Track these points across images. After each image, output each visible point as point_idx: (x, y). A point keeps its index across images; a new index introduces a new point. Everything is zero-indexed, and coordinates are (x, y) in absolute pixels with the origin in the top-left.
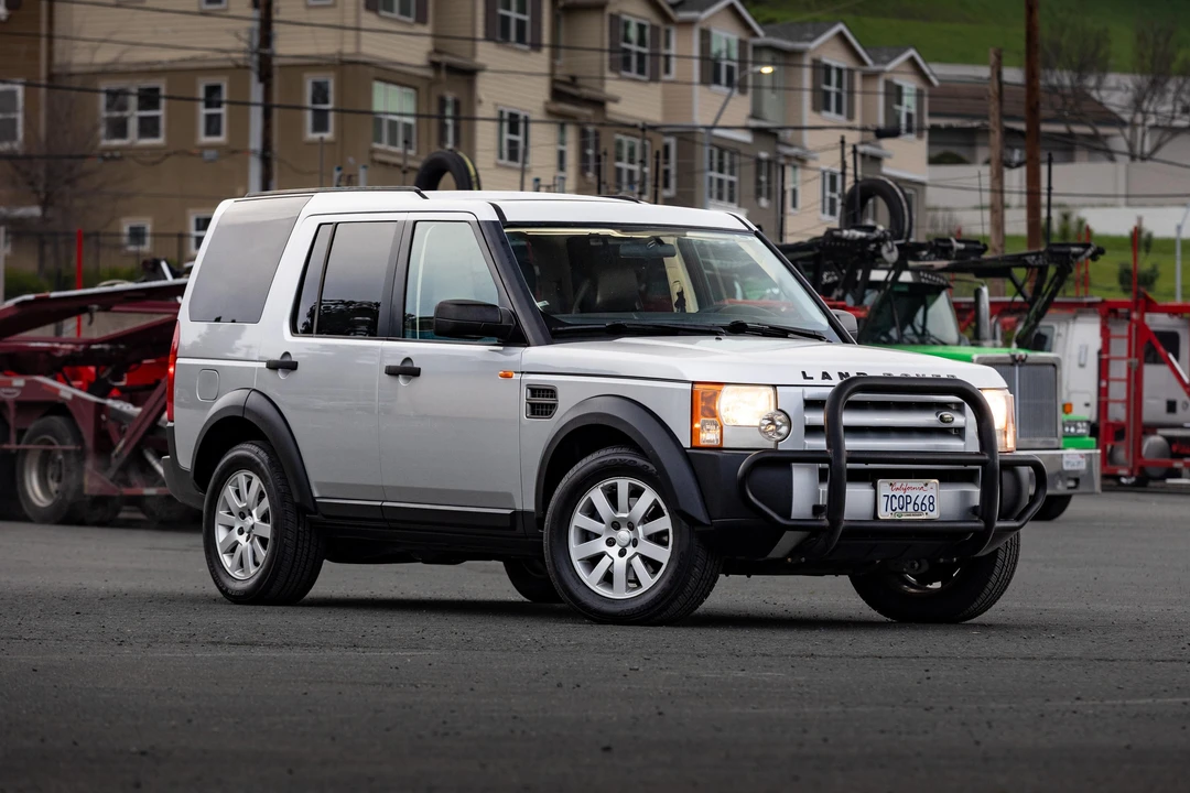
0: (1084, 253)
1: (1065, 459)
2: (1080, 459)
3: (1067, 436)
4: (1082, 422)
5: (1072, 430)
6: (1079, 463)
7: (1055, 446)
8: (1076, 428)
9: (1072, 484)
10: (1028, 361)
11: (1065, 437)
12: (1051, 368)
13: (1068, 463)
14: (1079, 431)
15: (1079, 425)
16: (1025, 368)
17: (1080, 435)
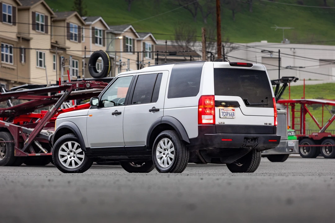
0: (293, 79)
1: (289, 143)
2: (293, 143)
3: (289, 136)
4: (293, 131)
5: (290, 134)
6: (293, 144)
7: (286, 139)
8: (291, 133)
9: (291, 150)
10: (278, 113)
11: (288, 136)
12: (284, 115)
13: (289, 144)
14: (293, 134)
15: (292, 132)
17: (293, 136)
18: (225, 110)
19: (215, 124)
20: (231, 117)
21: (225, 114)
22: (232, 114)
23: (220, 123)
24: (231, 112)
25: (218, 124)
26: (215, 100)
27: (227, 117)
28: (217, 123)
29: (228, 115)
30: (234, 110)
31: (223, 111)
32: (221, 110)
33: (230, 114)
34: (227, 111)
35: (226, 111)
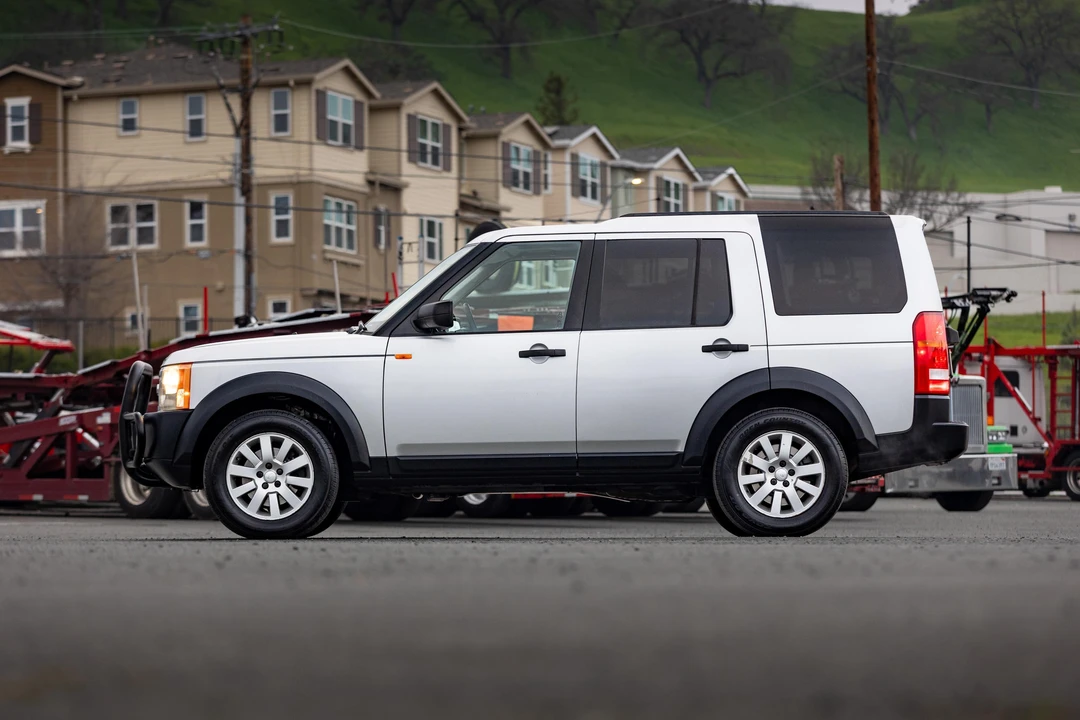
0: (1001, 295)
1: (990, 462)
2: (1001, 461)
3: (991, 443)
4: (1001, 431)
5: (995, 438)
6: (1000, 464)
7: (982, 451)
8: (998, 436)
9: (995, 481)
10: (960, 383)
11: (989, 444)
12: (978, 389)
13: (992, 464)
14: (1001, 439)
15: (1000, 434)
16: (958, 389)
17: (1002, 443)
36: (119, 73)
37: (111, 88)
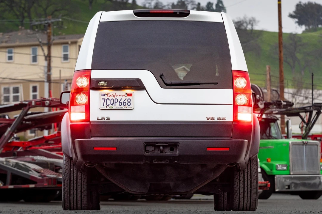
1: (321, 178)
7: (318, 173)
10: (308, 144)
11: (321, 170)
12: (316, 147)
18: (111, 94)
19: (90, 121)
20: (123, 108)
21: (109, 102)
22: (126, 101)
23: (100, 118)
24: (124, 98)
25: (97, 120)
26: (92, 78)
27: (113, 108)
28: (93, 118)
29: (117, 104)
30: (130, 95)
31: (106, 97)
32: (103, 95)
33: (122, 101)
34: (115, 98)
35: (113, 98)
36: (7, 39)
37: (4, 44)
